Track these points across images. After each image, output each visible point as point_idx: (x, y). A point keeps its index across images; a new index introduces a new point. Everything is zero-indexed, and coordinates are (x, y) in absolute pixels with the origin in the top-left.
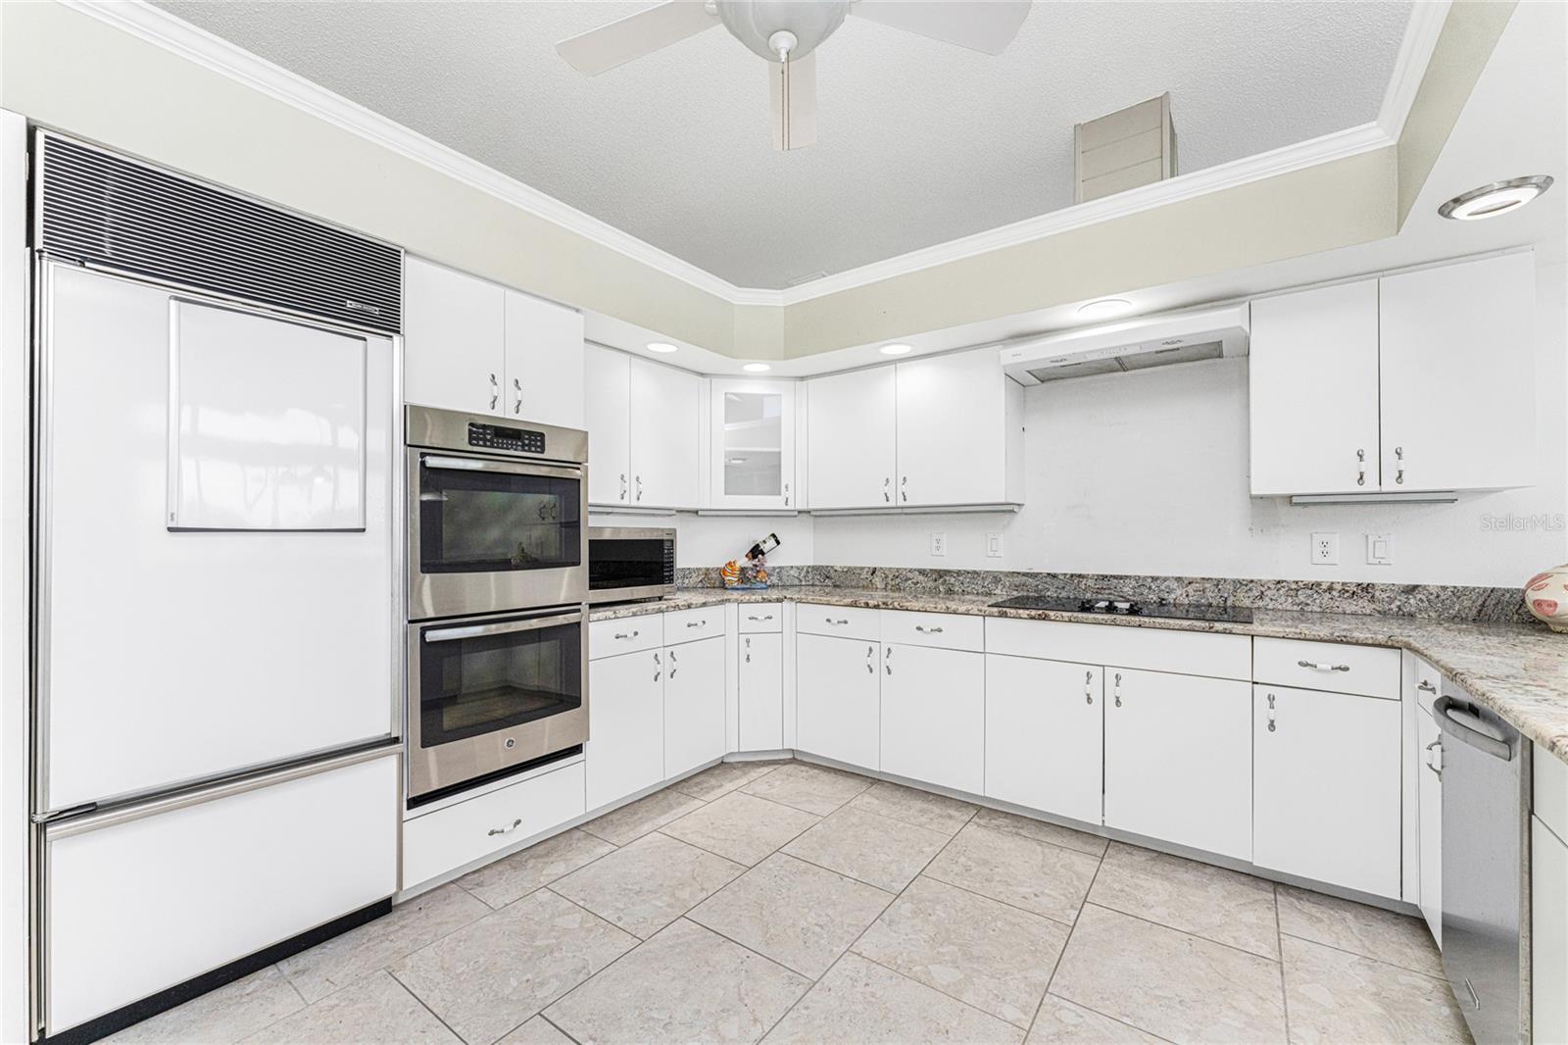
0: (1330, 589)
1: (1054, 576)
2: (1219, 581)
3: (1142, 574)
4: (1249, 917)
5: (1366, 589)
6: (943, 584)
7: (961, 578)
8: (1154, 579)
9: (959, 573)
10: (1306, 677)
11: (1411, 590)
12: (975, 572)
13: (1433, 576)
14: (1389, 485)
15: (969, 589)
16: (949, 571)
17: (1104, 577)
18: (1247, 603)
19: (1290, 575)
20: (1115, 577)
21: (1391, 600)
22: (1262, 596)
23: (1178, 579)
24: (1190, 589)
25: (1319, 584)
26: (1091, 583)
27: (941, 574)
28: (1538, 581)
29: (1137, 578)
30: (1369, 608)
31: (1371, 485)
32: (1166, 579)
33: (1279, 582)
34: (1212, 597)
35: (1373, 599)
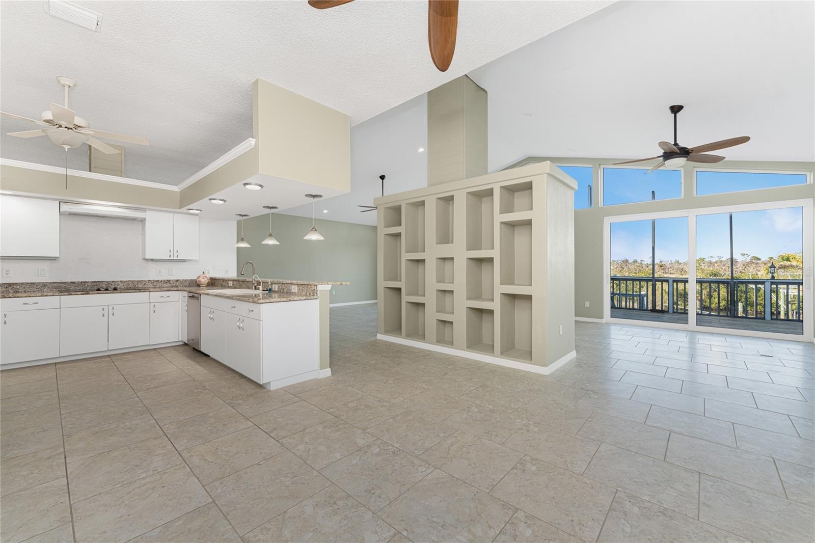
0: (161, 281)
1: (74, 283)
2: (133, 281)
3: (109, 280)
4: (151, 353)
5: (169, 281)
6: (11, 289)
7: (24, 286)
8: (113, 282)
9: (22, 284)
10: (162, 300)
11: (178, 280)
12: (32, 283)
13: (182, 277)
14: (175, 258)
15: (29, 290)
16: (15, 284)
17: (95, 282)
18: (141, 286)
19: (152, 279)
20: (99, 282)
21: (174, 283)
22: (145, 284)
23: (121, 281)
24: (125, 284)
25: (159, 280)
26: (89, 284)
27: (10, 285)
28: (199, 277)
29: (107, 282)
30: (169, 285)
31: (172, 258)
32: (117, 282)
33: (149, 281)
34: (131, 285)
35: (170, 283)
